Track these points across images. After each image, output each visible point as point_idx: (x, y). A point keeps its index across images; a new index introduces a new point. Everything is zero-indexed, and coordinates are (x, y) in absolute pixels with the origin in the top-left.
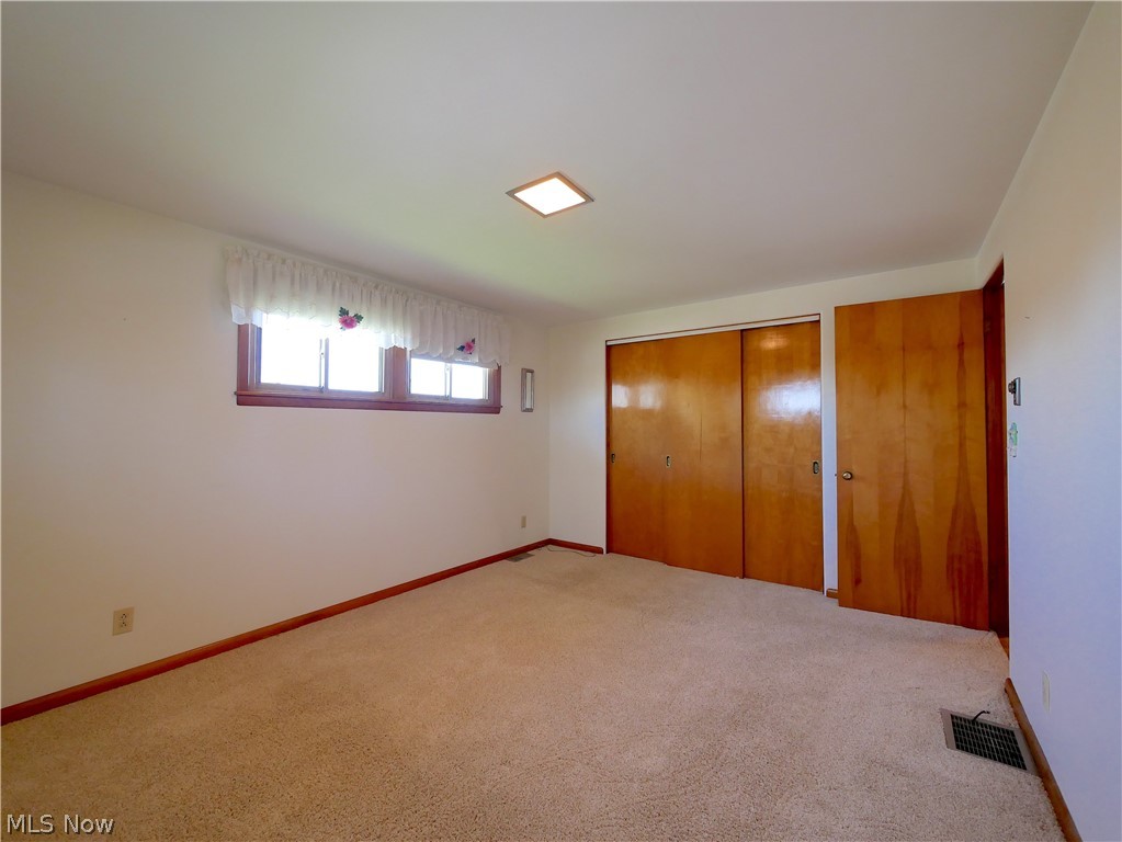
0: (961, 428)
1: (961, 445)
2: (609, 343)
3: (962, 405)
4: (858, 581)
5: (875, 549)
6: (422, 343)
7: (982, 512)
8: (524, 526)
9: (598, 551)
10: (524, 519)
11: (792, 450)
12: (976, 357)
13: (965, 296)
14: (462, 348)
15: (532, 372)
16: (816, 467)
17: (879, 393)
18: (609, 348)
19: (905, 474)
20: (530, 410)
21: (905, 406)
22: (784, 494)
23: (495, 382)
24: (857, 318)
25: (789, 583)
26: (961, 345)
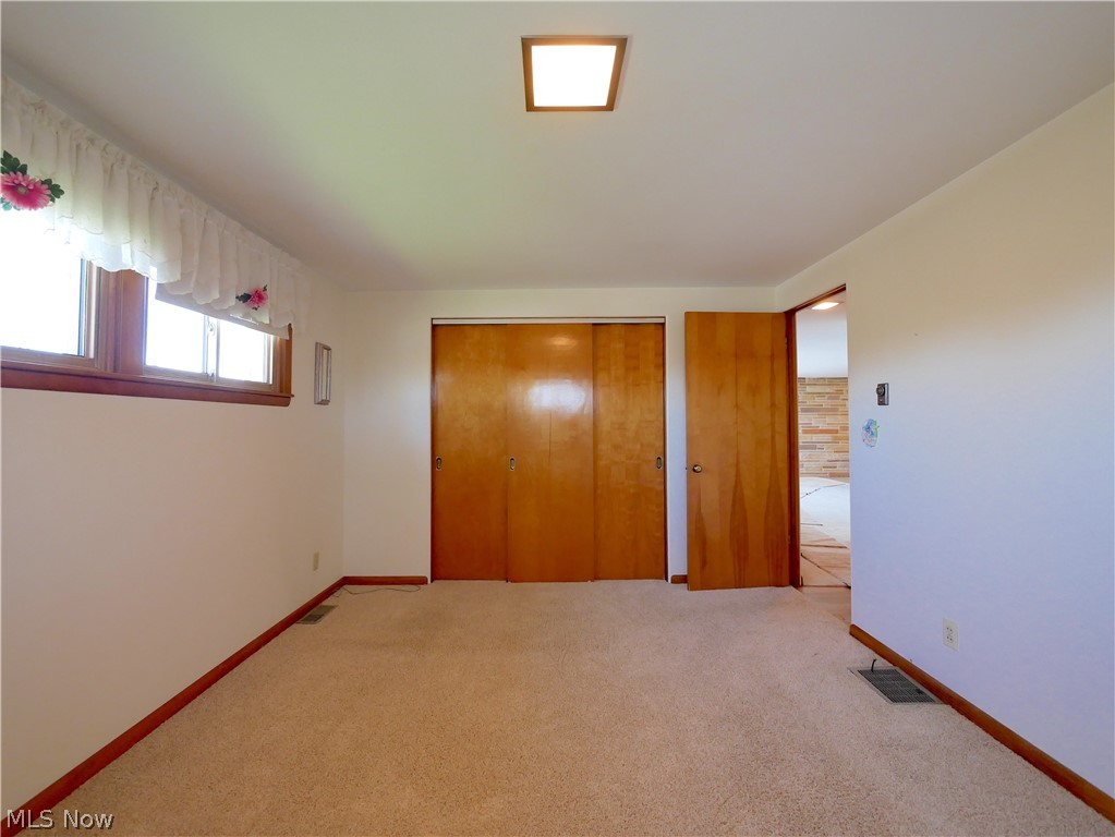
0: (773, 424)
1: (773, 437)
2: (435, 322)
3: (773, 405)
4: (704, 563)
5: (717, 531)
6: (185, 275)
7: (785, 491)
8: (316, 568)
9: (421, 581)
10: (316, 556)
11: (638, 446)
12: (781, 364)
13: (775, 316)
14: (245, 298)
15: (329, 349)
16: (661, 462)
17: (719, 393)
18: (434, 327)
19: (737, 465)
20: (325, 402)
21: (737, 405)
22: (632, 491)
23: (283, 358)
24: (702, 324)
25: (636, 577)
26: (772, 356)
